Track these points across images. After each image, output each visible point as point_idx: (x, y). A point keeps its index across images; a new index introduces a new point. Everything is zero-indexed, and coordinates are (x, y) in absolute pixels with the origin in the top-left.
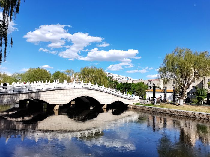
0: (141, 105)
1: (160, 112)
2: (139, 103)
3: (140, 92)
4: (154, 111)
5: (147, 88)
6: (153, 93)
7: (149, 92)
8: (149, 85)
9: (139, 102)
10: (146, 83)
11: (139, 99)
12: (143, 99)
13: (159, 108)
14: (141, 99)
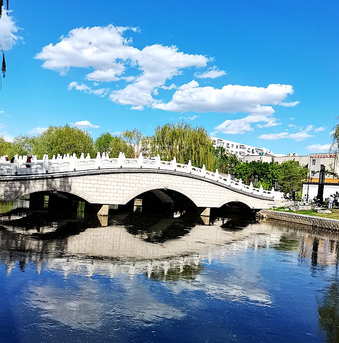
0: (287, 211)
1: (330, 229)
2: (283, 208)
3: (287, 184)
4: (316, 227)
5: (306, 174)
6: (318, 186)
7: (308, 183)
8: (312, 168)
9: (283, 205)
10: (303, 162)
11: (284, 199)
12: (294, 200)
13: (328, 219)
14: (288, 198)
